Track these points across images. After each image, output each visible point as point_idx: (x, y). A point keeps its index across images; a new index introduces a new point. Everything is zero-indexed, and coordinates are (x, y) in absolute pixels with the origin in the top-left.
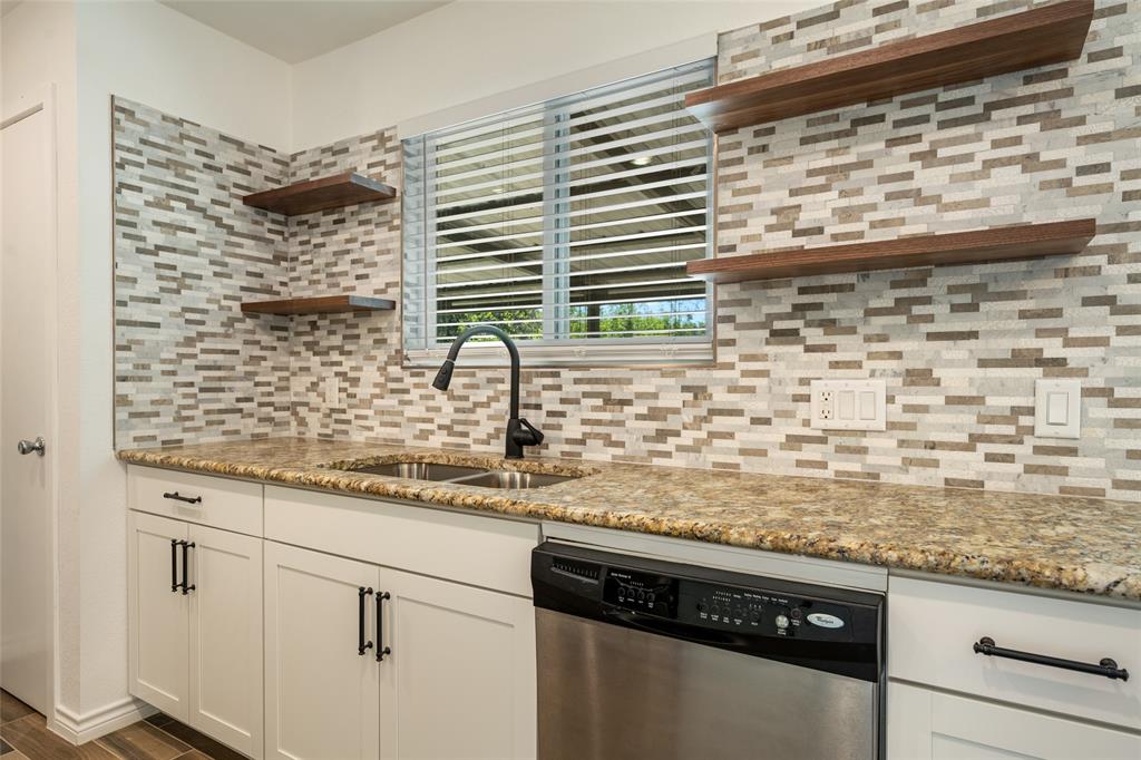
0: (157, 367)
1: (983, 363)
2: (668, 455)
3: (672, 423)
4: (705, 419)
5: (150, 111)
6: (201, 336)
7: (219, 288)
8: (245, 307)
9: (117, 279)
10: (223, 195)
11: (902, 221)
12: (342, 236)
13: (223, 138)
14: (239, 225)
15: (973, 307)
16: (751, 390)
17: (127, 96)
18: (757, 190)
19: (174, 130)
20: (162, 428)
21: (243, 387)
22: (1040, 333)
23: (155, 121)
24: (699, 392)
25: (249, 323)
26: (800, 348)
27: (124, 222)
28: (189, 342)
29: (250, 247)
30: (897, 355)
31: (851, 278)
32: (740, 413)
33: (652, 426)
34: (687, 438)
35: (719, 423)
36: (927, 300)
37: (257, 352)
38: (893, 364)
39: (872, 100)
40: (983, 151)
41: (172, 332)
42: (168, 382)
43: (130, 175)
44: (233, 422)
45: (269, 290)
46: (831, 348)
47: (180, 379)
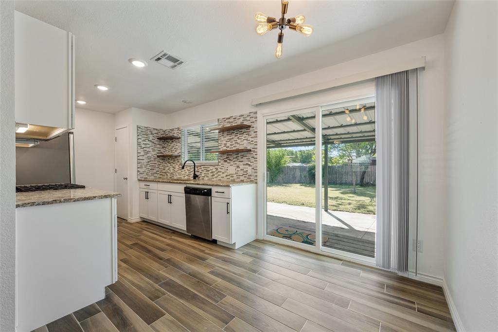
0: (144, 166)
1: (244, 165)
5: (142, 126)
6: (150, 161)
7: (153, 153)
8: (157, 156)
9: (138, 153)
10: (154, 138)
11: (236, 147)
12: (173, 144)
13: (154, 129)
14: (156, 143)
15: (243, 158)
16: (222, 169)
17: (139, 125)
18: (222, 141)
19: (146, 129)
20: (144, 176)
21: (157, 169)
22: (248, 161)
23: (143, 128)
24: (217, 169)
25: (158, 159)
26: (227, 163)
27: (139, 144)
28: (149, 162)
29: (158, 146)
30: (236, 164)
31: (231, 154)
32: (221, 172)
33: (212, 174)
34: (216, 176)
35: (219, 173)
36: (238, 157)
37: (159, 163)
39: (233, 130)
40: (243, 138)
41: (146, 160)
42: (145, 168)
43: (140, 137)
44: (155, 175)
45: (162, 153)
46: (230, 163)
47: (147, 168)
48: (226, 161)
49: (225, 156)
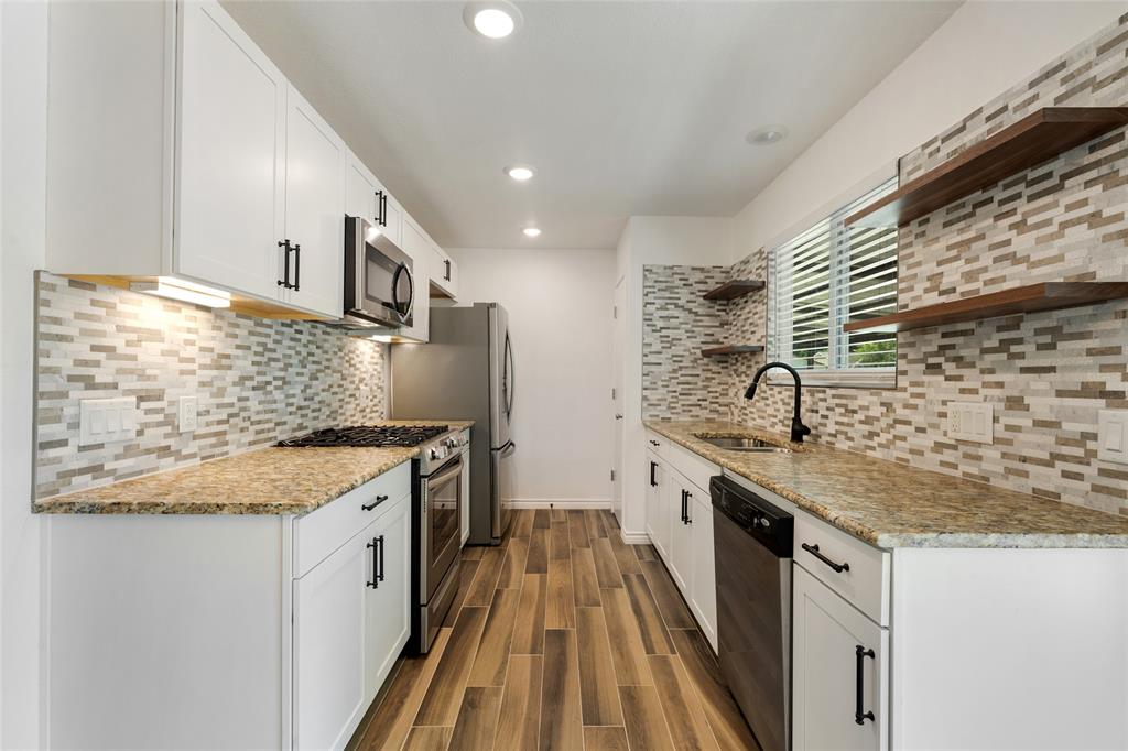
0: (660, 383)
1: (1060, 394)
2: (873, 449)
3: (876, 427)
4: (892, 426)
5: (659, 267)
6: (681, 368)
7: (690, 344)
8: (702, 352)
9: (645, 345)
10: (692, 297)
11: (1003, 279)
12: (747, 310)
13: (693, 269)
15: (1052, 346)
16: (915, 407)
17: (649, 263)
18: (919, 264)
19: (669, 272)
20: (662, 411)
21: (701, 394)
22: (1104, 368)
23: (661, 271)
24: (888, 406)
25: (706, 360)
26: (942, 378)
27: (648, 320)
28: (675, 371)
29: (707, 321)
30: (1000, 385)
31: (971, 325)
32: (908, 423)
35: (900, 429)
36: (1020, 341)
38: (997, 392)
39: (985, 187)
40: (1059, 215)
41: (667, 367)
42: (664, 391)
43: (650, 298)
44: (696, 411)
45: (717, 342)
46: (959, 378)
47: (670, 389)
48: (934, 369)
49: (934, 340)
